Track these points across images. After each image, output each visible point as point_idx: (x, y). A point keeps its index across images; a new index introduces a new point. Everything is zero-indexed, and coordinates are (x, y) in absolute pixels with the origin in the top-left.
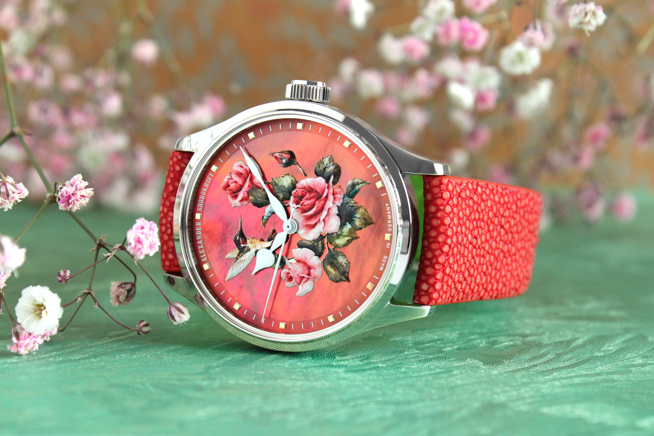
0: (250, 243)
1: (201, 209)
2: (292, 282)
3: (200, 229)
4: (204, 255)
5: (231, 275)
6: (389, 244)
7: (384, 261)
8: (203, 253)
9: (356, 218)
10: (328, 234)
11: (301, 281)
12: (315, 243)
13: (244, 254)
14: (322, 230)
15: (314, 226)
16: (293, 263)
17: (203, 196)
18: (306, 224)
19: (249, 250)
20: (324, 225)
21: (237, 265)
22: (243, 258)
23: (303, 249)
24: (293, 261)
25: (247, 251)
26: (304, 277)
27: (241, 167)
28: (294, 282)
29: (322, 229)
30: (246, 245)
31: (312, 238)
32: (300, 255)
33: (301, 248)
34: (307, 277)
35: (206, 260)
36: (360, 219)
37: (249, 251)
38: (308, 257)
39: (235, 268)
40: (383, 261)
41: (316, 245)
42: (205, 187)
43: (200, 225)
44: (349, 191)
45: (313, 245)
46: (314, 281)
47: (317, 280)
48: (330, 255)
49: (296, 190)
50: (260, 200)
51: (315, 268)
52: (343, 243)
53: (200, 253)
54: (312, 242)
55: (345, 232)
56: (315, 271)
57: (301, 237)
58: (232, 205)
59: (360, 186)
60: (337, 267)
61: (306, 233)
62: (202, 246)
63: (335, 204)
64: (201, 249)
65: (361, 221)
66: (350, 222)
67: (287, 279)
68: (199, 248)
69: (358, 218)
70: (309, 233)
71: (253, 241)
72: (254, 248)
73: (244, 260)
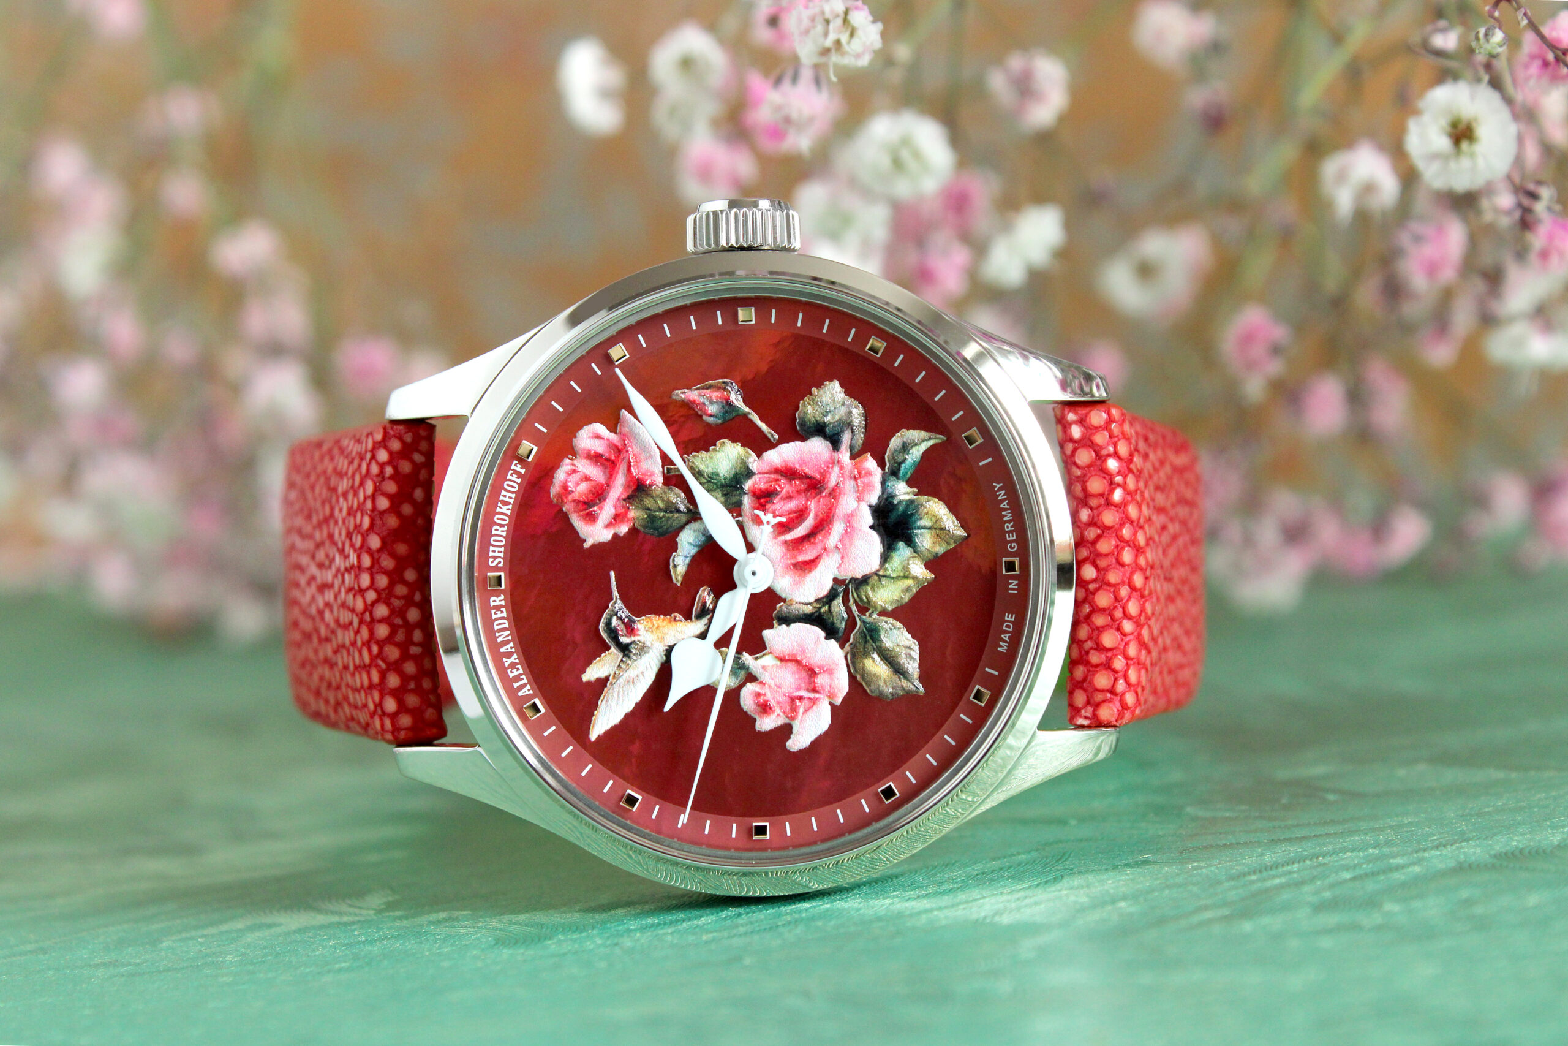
1: (500, 562)
2: (773, 716)
3: (505, 615)
4: (523, 679)
5: (605, 720)
6: (1016, 582)
7: (1008, 626)
8: (521, 674)
9: (924, 528)
10: (853, 579)
11: (794, 709)
12: (824, 605)
13: (636, 660)
14: (837, 572)
15: (813, 564)
16: (769, 666)
17: (502, 526)
18: (793, 561)
20: (842, 558)
21: (618, 691)
22: (632, 673)
23: (793, 626)
24: (768, 660)
25: (642, 653)
26: (801, 698)
27: (598, 437)
28: (778, 715)
29: (838, 568)
30: (636, 639)
31: (814, 594)
32: (786, 642)
33: (787, 624)
34: (812, 695)
35: (531, 692)
36: (935, 529)
37: (645, 652)
38: (810, 645)
39: (613, 701)
40: (1005, 628)
41: (825, 612)
42: (505, 503)
43: (503, 603)
44: (897, 463)
45: (817, 612)
46: (830, 703)
47: (838, 701)
48: (866, 632)
49: (756, 478)
50: (664, 516)
51: (830, 671)
52: (895, 598)
53: (511, 675)
54: (815, 605)
55: (900, 568)
56: (832, 679)
57: (783, 596)
58: (584, 541)
59: (924, 447)
60: (888, 658)
61: (796, 584)
62: (514, 658)
63: (863, 500)
64: (513, 666)
65: (938, 535)
66: (910, 542)
67: (759, 709)
68: (507, 664)
69: (929, 528)
70: (805, 583)
71: (656, 625)
72: (661, 642)
73: (637, 676)
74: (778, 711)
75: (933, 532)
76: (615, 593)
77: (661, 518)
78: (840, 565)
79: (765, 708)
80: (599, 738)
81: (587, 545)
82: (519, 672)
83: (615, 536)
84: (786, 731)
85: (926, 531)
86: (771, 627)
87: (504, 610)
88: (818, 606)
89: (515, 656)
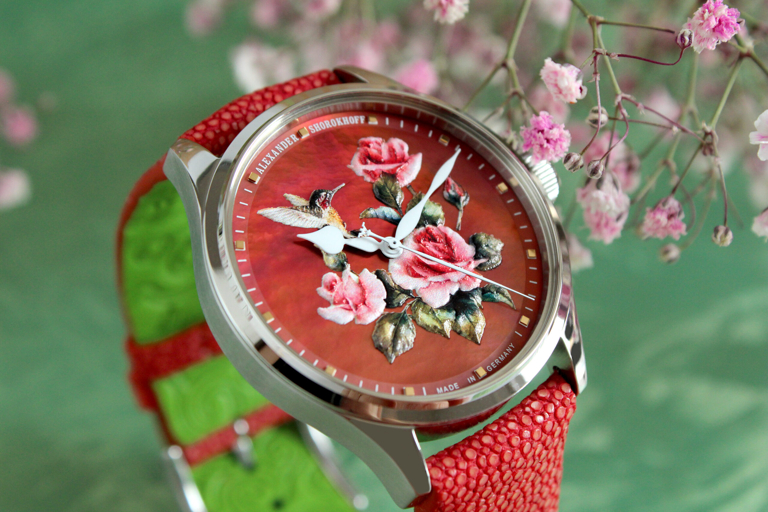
0: (329, 212)
1: (313, 131)
2: (329, 293)
3: (290, 144)
4: (265, 167)
5: (272, 213)
6: (475, 380)
7: (451, 387)
8: (267, 165)
9: (469, 319)
10: (421, 298)
11: (340, 302)
12: (399, 290)
13: (311, 213)
14: (419, 289)
15: (416, 275)
16: (352, 279)
17: (331, 124)
18: (410, 265)
19: (319, 215)
20: (427, 287)
21: (290, 213)
22: (304, 215)
23: (379, 280)
24: (354, 277)
25: (317, 215)
26: (347, 302)
27: (402, 147)
28: (331, 296)
29: (421, 288)
30: (322, 209)
31: (401, 283)
32: (369, 281)
33: (378, 278)
34: (353, 307)
35: (262, 173)
36: (472, 324)
37: (319, 217)
38: (376, 293)
39: (284, 213)
40: (449, 386)
41: (396, 293)
42: (342, 121)
43: (295, 141)
44: (489, 289)
45: (394, 288)
46: (354, 319)
47: (358, 322)
48: (401, 316)
49: (435, 228)
50: (388, 193)
51: (370, 310)
52: (427, 323)
53: (263, 160)
54: (396, 286)
55: (442, 317)
56: (367, 312)
57: (390, 269)
58: (350, 164)
59: (504, 300)
60: (396, 335)
61: (400, 271)
62: (272, 158)
63: (460, 283)
64: (268, 159)
65: (470, 327)
66: (457, 315)
67: (329, 285)
68: (267, 156)
69: (471, 322)
70: (403, 276)
71: (334, 215)
72: (328, 221)
73: (304, 218)
74: (333, 294)
75: (470, 324)
76: (336, 190)
77: (386, 192)
78: (424, 288)
79: (331, 288)
80: (261, 215)
81: (349, 166)
82: (267, 163)
83: (363, 177)
84: (326, 304)
85: (468, 321)
86: (371, 271)
87: (292, 143)
88: (397, 288)
89: (274, 158)
